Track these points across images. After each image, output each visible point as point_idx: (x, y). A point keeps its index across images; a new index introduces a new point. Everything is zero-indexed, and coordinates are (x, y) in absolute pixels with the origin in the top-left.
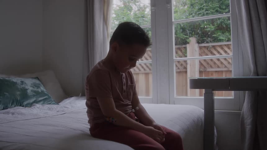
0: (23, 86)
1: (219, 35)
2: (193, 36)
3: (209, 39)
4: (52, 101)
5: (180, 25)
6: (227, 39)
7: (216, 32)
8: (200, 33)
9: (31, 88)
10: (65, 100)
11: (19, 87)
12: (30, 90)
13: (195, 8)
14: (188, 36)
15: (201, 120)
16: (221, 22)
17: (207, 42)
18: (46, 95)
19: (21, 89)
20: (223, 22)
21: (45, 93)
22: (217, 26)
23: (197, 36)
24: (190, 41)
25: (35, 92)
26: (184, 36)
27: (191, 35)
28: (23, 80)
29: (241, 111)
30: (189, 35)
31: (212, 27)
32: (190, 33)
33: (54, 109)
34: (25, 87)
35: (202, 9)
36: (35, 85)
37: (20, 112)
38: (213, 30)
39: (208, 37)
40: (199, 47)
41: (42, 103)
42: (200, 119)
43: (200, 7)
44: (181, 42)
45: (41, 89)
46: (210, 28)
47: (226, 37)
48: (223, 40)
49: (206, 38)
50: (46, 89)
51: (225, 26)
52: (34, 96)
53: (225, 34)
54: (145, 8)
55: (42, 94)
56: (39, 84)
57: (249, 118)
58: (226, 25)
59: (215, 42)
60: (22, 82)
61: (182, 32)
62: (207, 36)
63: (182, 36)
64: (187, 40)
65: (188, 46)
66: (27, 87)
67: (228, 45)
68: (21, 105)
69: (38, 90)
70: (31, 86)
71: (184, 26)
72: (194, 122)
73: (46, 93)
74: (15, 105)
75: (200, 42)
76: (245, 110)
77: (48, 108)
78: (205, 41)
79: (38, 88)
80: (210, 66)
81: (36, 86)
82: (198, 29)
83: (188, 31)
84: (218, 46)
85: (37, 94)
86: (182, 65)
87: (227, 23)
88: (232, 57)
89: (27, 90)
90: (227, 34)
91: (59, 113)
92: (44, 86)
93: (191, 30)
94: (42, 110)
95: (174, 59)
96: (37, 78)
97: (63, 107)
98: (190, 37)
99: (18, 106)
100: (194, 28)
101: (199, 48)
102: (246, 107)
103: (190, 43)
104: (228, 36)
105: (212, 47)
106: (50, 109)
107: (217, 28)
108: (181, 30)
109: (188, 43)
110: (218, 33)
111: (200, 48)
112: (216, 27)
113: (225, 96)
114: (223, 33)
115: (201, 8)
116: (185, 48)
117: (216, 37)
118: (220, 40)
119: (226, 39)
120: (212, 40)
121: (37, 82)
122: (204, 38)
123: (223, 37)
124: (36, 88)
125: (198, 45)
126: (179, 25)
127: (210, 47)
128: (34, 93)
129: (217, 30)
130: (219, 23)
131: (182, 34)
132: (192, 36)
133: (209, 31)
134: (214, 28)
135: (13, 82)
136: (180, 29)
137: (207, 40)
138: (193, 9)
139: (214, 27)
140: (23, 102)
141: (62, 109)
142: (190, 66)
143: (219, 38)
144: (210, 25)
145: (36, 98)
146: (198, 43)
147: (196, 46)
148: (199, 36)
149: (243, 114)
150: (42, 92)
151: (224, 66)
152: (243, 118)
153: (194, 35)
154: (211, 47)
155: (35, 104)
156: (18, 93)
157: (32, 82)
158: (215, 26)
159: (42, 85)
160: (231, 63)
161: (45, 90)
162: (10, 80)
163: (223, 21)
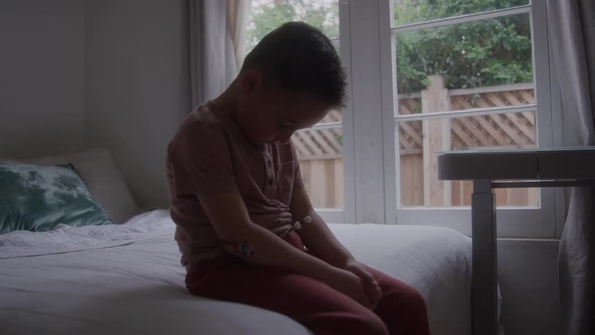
0: (35, 182)
1: (497, 69)
2: (437, 73)
3: (473, 78)
4: (105, 220)
5: (407, 48)
6: (514, 79)
7: (488, 63)
8: (452, 64)
9: (54, 189)
10: (137, 217)
11: (25, 184)
12: (51, 192)
13: (440, 9)
14: (424, 71)
15: (465, 258)
16: (502, 39)
17: (469, 86)
18: (90, 204)
19: (30, 190)
20: (504, 38)
21: (86, 200)
22: (490, 47)
23: (445, 72)
24: (429, 83)
25: (63, 197)
26: (415, 71)
27: (431, 71)
28: (34, 168)
29: (559, 238)
30: (426, 70)
31: (481, 50)
32: (429, 65)
33: (106, 234)
34: (39, 186)
35: (455, 11)
36: (63, 182)
37: (18, 240)
38: (482, 57)
39: (471, 74)
40: (451, 97)
41: (79, 222)
42: (462, 257)
43: (451, 6)
44: (407, 85)
45: (77, 190)
46: (475, 52)
47: (512, 75)
48: (505, 79)
49: (465, 77)
50: (91, 192)
51: (509, 49)
52: (60, 206)
53: (510, 66)
54: (325, 13)
55: (81, 202)
56: (75, 180)
57: (579, 255)
58: (511, 46)
59: (486, 85)
60: (33, 175)
61: (410, 64)
62: (468, 72)
63: (412, 72)
64: (422, 81)
65: (424, 95)
66: (43, 186)
67: (518, 91)
68: (29, 227)
69: (71, 192)
70: (54, 184)
71: (415, 49)
72: (449, 262)
73: (90, 199)
74: (13, 225)
75: (451, 85)
76: (568, 237)
77: (92, 231)
78: (464, 84)
79: (70, 189)
80: (475, 140)
81: (66, 184)
82: (448, 56)
83: (424, 60)
84: (494, 93)
85: (68, 201)
86: (410, 139)
87: (516, 41)
88: (535, 109)
89: (43, 191)
90: (515, 66)
91: (115, 243)
92: (86, 184)
93: (431, 59)
94: (75, 237)
95: (395, 116)
96: (71, 166)
97: (128, 230)
98: (428, 73)
99: (20, 229)
100: (437, 55)
101: (449, 99)
102: (571, 229)
103: (429, 88)
104: (517, 70)
105: (479, 96)
106: (94, 235)
107: (490, 53)
108: (408, 59)
109: (425, 88)
110: (493, 64)
111: (453, 100)
112: (489, 50)
113: (511, 204)
114: (505, 65)
115: (454, 7)
116: (418, 100)
117: (488, 73)
118: (500, 81)
119: (511, 79)
120: (479, 80)
121: (70, 174)
122: (461, 77)
123: (505, 72)
124: (67, 188)
125: (449, 93)
126: (403, 47)
127: (476, 96)
128: (59, 201)
129: (490, 57)
130: (497, 42)
131: (409, 68)
132: (433, 73)
133: (473, 60)
134: (484, 54)
135: (11, 173)
136: (406, 57)
137: (469, 81)
138: (436, 11)
139: (485, 51)
140: (32, 220)
141: (125, 234)
142: (430, 140)
143: (496, 77)
144: (476, 45)
145: (65, 211)
146: (448, 87)
147: (444, 94)
148: (449, 73)
149: (565, 245)
150: (81, 197)
151: (508, 141)
152: (564, 256)
153: (438, 68)
154: (478, 98)
155: (61, 224)
156: (21, 198)
157: (57, 176)
158: (487, 48)
159: (81, 182)
160: (533, 122)
161: (87, 193)
162: (4, 168)
163: (505, 36)
